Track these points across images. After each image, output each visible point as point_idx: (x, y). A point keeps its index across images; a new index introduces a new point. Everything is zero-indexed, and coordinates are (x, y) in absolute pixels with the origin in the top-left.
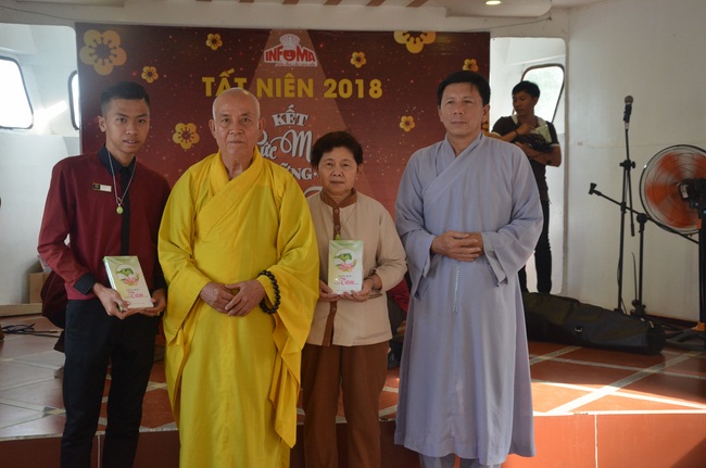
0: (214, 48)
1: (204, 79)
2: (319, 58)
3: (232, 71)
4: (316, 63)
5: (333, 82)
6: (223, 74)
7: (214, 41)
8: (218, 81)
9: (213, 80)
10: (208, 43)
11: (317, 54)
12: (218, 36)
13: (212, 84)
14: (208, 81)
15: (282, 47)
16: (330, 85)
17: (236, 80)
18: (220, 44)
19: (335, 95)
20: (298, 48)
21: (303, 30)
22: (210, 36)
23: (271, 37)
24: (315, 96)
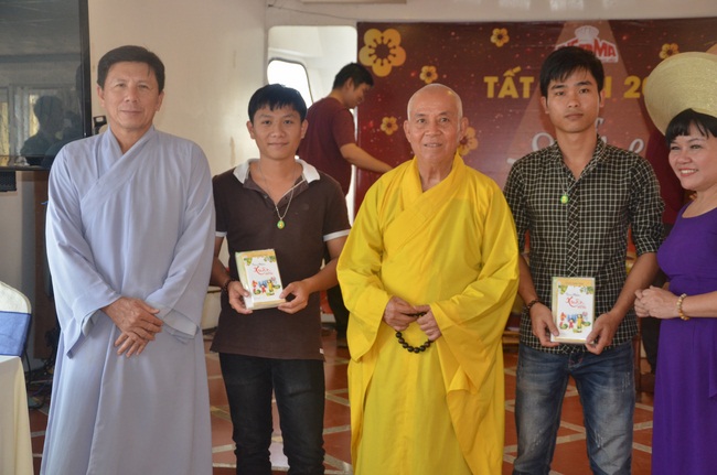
0: (500, 44)
1: (487, 79)
2: (622, 53)
3: (518, 69)
4: (616, 59)
5: (636, 80)
6: (509, 73)
7: (500, 37)
8: (502, 80)
9: (495, 79)
10: (493, 39)
11: (619, 48)
12: (504, 31)
13: (495, 84)
14: (491, 81)
15: (576, 41)
16: (632, 83)
17: (522, 79)
18: (506, 39)
19: (637, 95)
20: (596, 41)
21: (604, 21)
22: (496, 31)
23: (564, 30)
24: (612, 97)
